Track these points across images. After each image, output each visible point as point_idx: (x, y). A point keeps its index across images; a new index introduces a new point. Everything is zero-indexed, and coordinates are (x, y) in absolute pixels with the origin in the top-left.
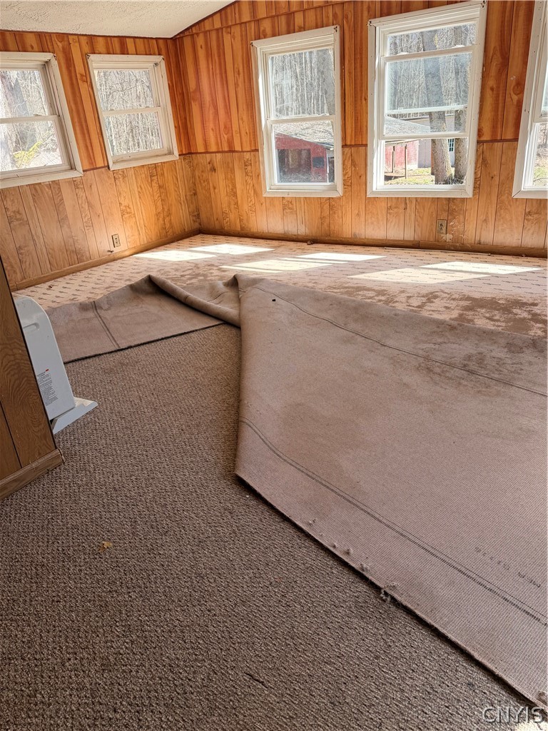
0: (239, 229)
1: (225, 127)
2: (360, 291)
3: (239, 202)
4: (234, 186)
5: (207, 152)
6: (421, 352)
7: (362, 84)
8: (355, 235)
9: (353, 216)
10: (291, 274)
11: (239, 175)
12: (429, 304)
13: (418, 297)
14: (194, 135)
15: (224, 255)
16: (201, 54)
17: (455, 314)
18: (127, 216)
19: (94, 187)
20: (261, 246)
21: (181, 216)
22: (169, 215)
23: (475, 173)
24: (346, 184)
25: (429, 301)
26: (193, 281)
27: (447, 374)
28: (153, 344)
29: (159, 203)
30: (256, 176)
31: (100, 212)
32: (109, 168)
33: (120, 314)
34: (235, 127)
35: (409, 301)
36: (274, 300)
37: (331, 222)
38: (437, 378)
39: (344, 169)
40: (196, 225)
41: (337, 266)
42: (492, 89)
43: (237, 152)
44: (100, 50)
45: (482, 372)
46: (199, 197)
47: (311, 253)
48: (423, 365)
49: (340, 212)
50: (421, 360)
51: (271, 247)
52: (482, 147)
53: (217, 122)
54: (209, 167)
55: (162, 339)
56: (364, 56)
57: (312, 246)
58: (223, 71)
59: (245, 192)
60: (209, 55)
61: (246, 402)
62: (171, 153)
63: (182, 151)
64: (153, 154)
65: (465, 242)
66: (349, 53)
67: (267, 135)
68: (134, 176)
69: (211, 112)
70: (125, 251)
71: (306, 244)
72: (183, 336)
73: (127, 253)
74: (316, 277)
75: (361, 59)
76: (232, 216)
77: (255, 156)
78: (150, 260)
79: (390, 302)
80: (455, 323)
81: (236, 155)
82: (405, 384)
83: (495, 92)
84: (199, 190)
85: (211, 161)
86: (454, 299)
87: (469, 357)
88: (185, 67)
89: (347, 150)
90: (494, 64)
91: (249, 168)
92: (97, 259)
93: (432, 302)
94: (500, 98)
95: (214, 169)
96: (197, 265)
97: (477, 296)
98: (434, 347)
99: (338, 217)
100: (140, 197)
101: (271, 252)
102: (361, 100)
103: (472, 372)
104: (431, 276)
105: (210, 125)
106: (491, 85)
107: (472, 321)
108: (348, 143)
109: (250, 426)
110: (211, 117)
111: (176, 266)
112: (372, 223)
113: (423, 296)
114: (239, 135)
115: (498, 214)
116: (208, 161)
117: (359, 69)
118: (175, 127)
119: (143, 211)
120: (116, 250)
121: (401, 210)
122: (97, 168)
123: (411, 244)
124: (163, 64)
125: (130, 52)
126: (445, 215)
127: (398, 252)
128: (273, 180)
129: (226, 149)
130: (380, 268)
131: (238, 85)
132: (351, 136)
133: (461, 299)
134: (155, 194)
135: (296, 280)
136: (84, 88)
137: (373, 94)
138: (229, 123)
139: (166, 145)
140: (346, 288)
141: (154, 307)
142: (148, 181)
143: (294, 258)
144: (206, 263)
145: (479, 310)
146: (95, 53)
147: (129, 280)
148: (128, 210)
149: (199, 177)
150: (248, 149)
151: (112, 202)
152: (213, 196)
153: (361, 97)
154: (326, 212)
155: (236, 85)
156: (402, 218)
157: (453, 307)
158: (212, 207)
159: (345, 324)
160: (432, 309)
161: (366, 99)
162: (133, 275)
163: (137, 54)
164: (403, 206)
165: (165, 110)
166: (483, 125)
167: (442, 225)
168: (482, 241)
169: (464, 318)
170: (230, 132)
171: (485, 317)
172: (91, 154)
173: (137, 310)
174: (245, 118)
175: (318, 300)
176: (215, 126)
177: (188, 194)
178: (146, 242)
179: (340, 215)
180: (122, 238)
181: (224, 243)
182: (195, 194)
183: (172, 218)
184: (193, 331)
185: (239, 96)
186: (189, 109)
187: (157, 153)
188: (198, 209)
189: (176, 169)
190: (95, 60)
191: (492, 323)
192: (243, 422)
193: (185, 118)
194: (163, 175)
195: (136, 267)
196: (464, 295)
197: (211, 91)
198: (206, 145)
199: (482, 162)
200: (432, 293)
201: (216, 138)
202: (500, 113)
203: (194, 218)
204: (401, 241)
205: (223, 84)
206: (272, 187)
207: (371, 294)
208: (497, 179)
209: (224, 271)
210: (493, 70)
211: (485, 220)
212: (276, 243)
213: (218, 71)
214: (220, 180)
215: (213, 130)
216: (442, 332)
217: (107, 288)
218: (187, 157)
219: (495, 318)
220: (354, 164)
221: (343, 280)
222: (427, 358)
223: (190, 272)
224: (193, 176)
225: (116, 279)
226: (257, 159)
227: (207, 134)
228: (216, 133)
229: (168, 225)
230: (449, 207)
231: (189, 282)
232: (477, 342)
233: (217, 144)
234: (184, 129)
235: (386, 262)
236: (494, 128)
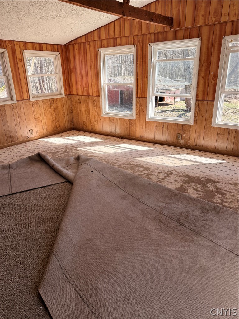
0: (90, 129)
1: (86, 85)
2: (137, 167)
3: (91, 118)
4: (89, 110)
5: (77, 95)
6: (158, 208)
7: (145, 71)
8: (141, 136)
9: (140, 128)
10: (108, 155)
11: (91, 106)
12: (167, 177)
13: (163, 173)
14: (72, 87)
15: (80, 142)
16: (77, 52)
17: (179, 185)
18: (37, 121)
19: (22, 109)
20: (98, 138)
21: (65, 122)
22: (59, 121)
23: (195, 114)
24: (137, 114)
25: (168, 176)
26: (62, 155)
27: (169, 225)
28: (29, 192)
29: (54, 116)
30: (98, 107)
31: (24, 119)
32: (30, 100)
33: (20, 172)
34: (90, 85)
35: (159, 175)
36: (92, 172)
37: (131, 130)
38: (163, 226)
39: (136, 107)
40: (72, 126)
41: (130, 152)
42: (203, 77)
43: (90, 96)
44: (29, 48)
45: (187, 224)
46: (74, 114)
47: (120, 144)
48: (157, 217)
49: (134, 126)
50: (157, 213)
51: (103, 139)
52: (198, 103)
53: (82, 82)
54: (78, 101)
55: (34, 189)
56: (146, 59)
57: (121, 140)
58: (86, 60)
59: (93, 113)
60: (80, 53)
61: (58, 238)
62: (61, 94)
63: (66, 93)
64: (52, 94)
65: (190, 144)
66: (140, 57)
67: (104, 89)
68: (42, 104)
69: (80, 78)
70: (35, 137)
71: (119, 138)
72: (45, 188)
73: (36, 138)
74: (119, 157)
75: (145, 60)
76: (87, 123)
77: (98, 98)
78: (46, 142)
79: (149, 175)
80: (177, 192)
81: (90, 97)
82: (146, 229)
83: (204, 79)
84: (74, 111)
85: (79, 99)
86: (180, 176)
87: (181, 214)
88: (70, 57)
89: (138, 99)
90: (204, 66)
91: (95, 103)
92: (21, 140)
93: (169, 177)
94: (207, 82)
95: (80, 103)
96: (66, 146)
97: (191, 175)
98: (165, 205)
99: (134, 128)
100: (45, 113)
101: (102, 142)
102: (145, 77)
103: (181, 224)
104: (172, 162)
105: (79, 83)
106: (202, 76)
107: (187, 190)
108: (139, 96)
109: (55, 256)
110: (80, 80)
111: (57, 146)
112: (148, 132)
113: (166, 173)
114: (91, 88)
115: (205, 133)
116: (78, 98)
117: (144, 64)
118: (64, 83)
119: (46, 119)
120: (31, 136)
121: (161, 128)
122: (24, 100)
123: (165, 143)
124: (59, 56)
125: (44, 50)
126: (181, 132)
127: (160, 146)
128: (106, 109)
129: (86, 94)
130: (150, 155)
131: (92, 67)
132: (140, 93)
133: (183, 176)
134: (52, 112)
135: (109, 158)
136: (20, 64)
137: (150, 76)
138: (87, 83)
139: (59, 91)
140: (131, 164)
141: (38, 169)
142: (49, 106)
143: (112, 145)
144: (71, 145)
145: (191, 183)
146: (26, 50)
147: (32, 152)
148: (38, 119)
149: (74, 105)
150: (95, 95)
151: (30, 115)
152: (79, 114)
153: (145, 76)
154: (128, 126)
155: (91, 67)
156: (161, 131)
157: (178, 180)
158: (79, 119)
159: (124, 188)
160: (169, 181)
161: (147, 78)
162: (35, 150)
163: (47, 51)
164: (162, 126)
165: (59, 75)
166: (198, 93)
167: (180, 136)
168: (198, 144)
169: (183, 188)
170: (88, 87)
171: (193, 188)
172: (22, 93)
173: (29, 170)
174: (94, 81)
175: (114, 172)
176: (81, 84)
177: (68, 112)
178: (46, 133)
179: (134, 127)
180: (34, 131)
181: (82, 136)
182: (72, 112)
183: (60, 122)
184: (51, 185)
185: (92, 72)
186: (70, 75)
187: (54, 94)
188: (73, 119)
189: (63, 101)
190: (26, 53)
191: (196, 192)
192: (53, 253)
193: (69, 79)
194: (57, 103)
195: (38, 145)
196: (185, 174)
197: (80, 68)
198: (77, 91)
199: (198, 109)
200: (170, 171)
201: (82, 89)
202: (206, 88)
203: (71, 123)
204: (161, 141)
205: (85, 67)
206: (105, 112)
207: (142, 169)
208: (204, 117)
209: (78, 150)
210: (203, 69)
211: (199, 135)
212: (105, 137)
213: (83, 60)
214: (83, 107)
215: (80, 85)
216: (170, 196)
217: (20, 156)
218: (68, 96)
219: (198, 189)
220: (141, 106)
221: (131, 160)
222: (161, 213)
223: (62, 150)
224: (71, 105)
225: (26, 151)
226: (99, 100)
227: (78, 86)
228: (82, 87)
229: (57, 126)
230: (182, 128)
231: (59, 155)
232: (187, 204)
233: (82, 92)
234: (68, 84)
235: (152, 151)
236: (204, 94)
